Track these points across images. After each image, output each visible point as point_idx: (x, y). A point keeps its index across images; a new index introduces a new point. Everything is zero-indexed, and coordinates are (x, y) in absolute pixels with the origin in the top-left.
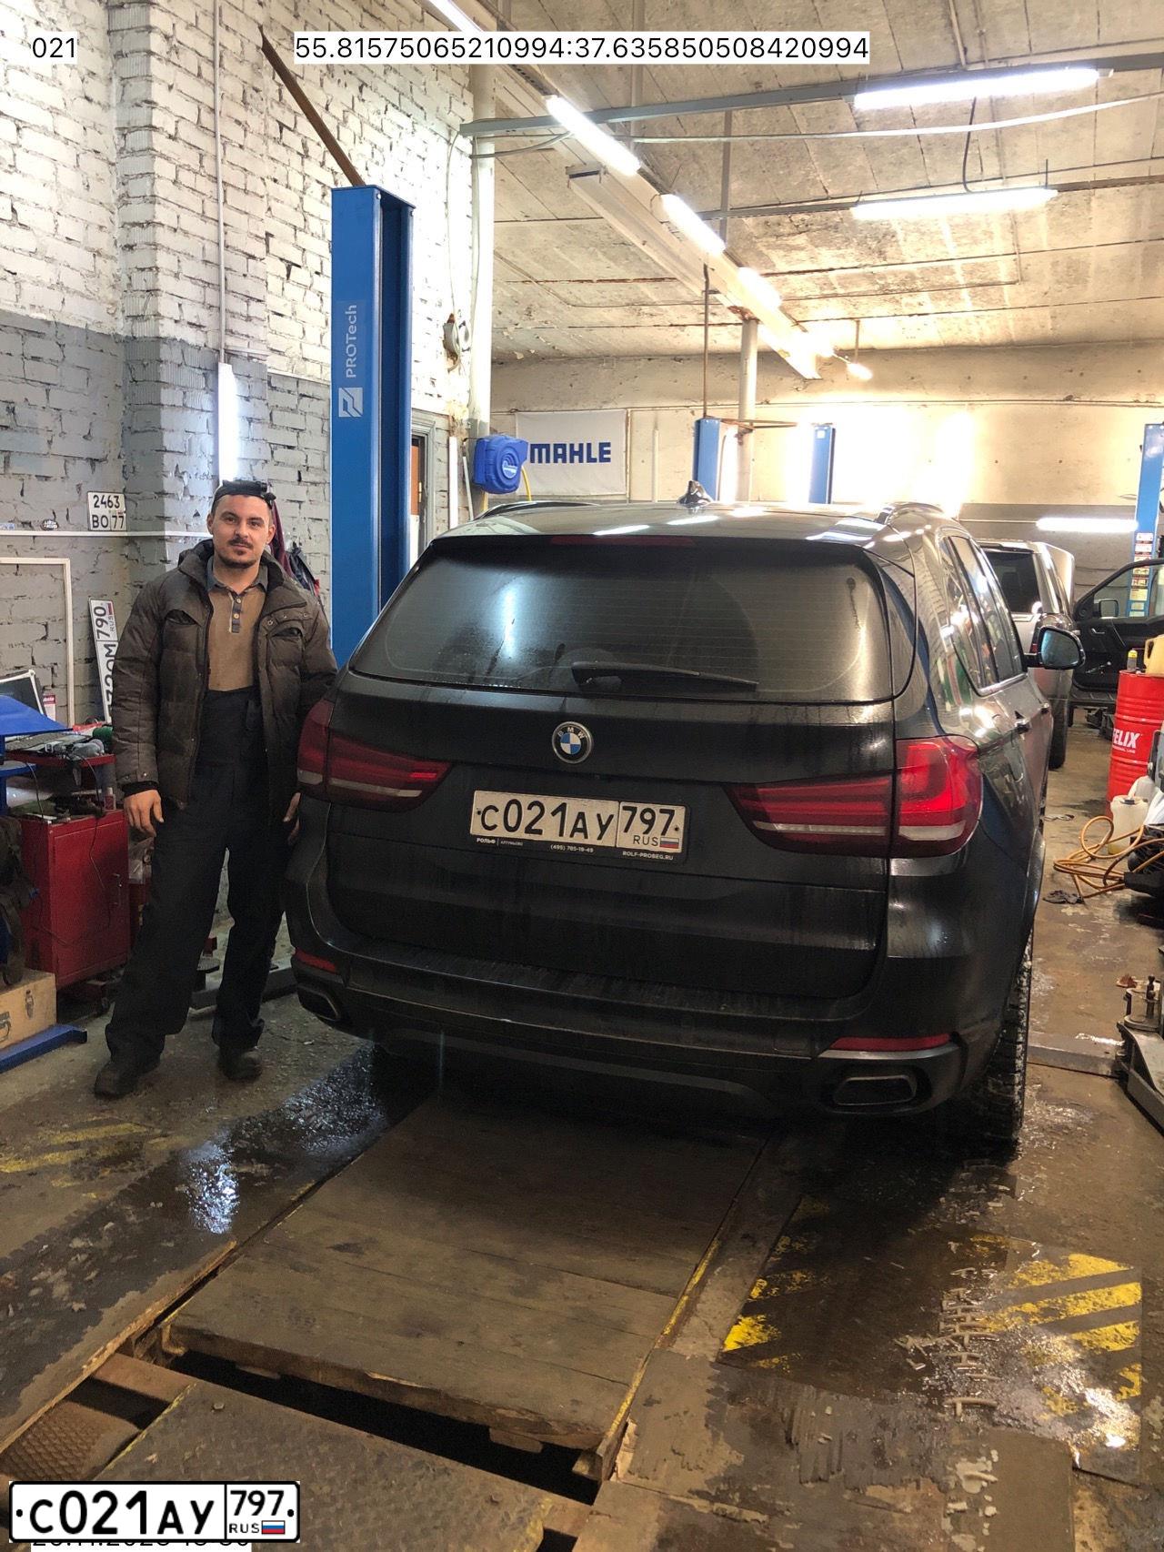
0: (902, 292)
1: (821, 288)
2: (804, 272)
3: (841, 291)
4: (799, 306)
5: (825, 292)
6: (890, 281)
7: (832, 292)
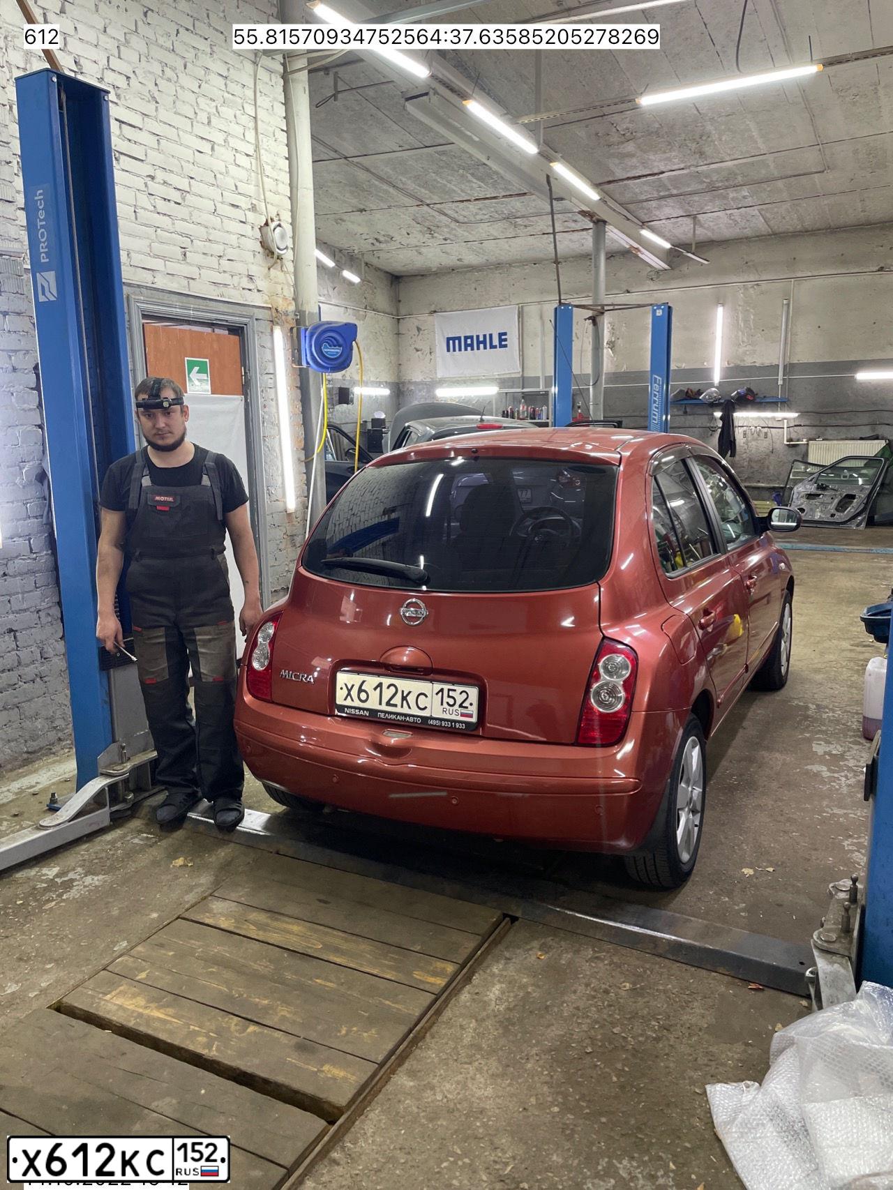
0: (727, 188)
1: (657, 191)
2: (639, 177)
3: (675, 192)
4: (644, 209)
5: (662, 194)
6: (714, 179)
7: (667, 193)
